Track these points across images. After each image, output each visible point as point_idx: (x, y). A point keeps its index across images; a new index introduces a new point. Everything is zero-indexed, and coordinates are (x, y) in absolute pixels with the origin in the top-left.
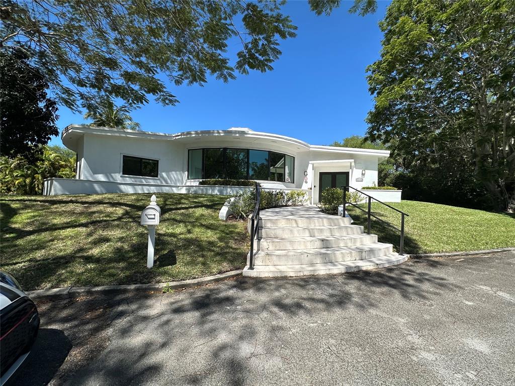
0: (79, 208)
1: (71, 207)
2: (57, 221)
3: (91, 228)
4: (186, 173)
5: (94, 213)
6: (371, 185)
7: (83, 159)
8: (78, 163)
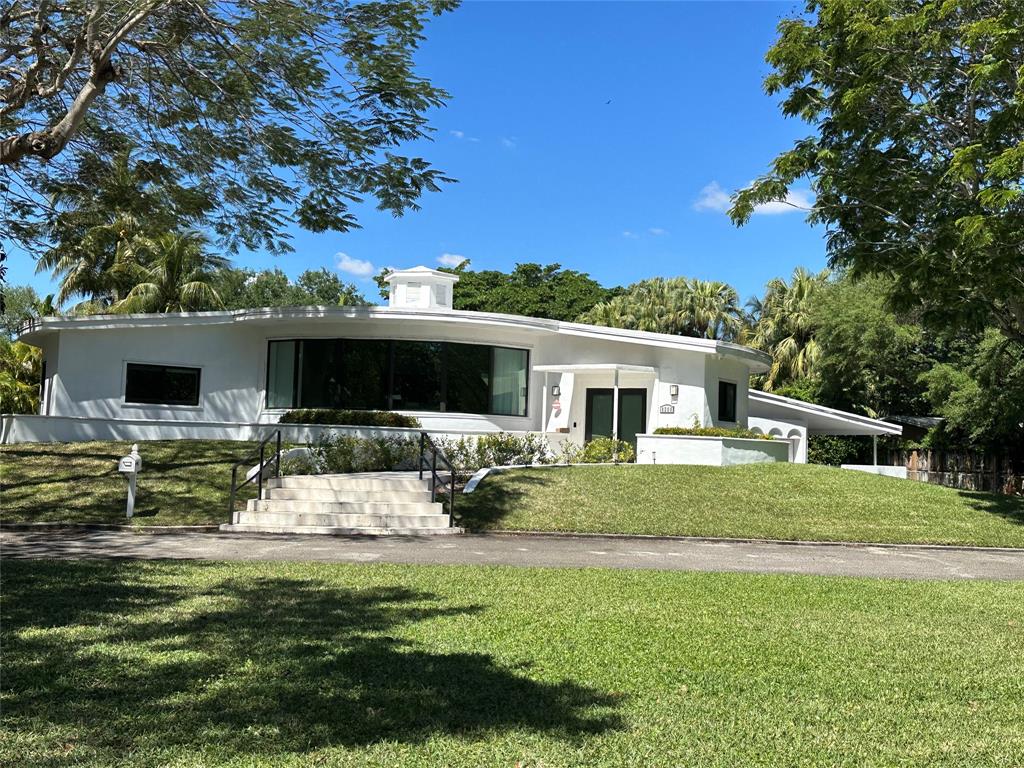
0: (57, 461)
1: (45, 459)
2: (34, 474)
3: (72, 483)
4: (264, 393)
5: (74, 466)
6: (689, 425)
7: (55, 377)
8: (47, 381)
